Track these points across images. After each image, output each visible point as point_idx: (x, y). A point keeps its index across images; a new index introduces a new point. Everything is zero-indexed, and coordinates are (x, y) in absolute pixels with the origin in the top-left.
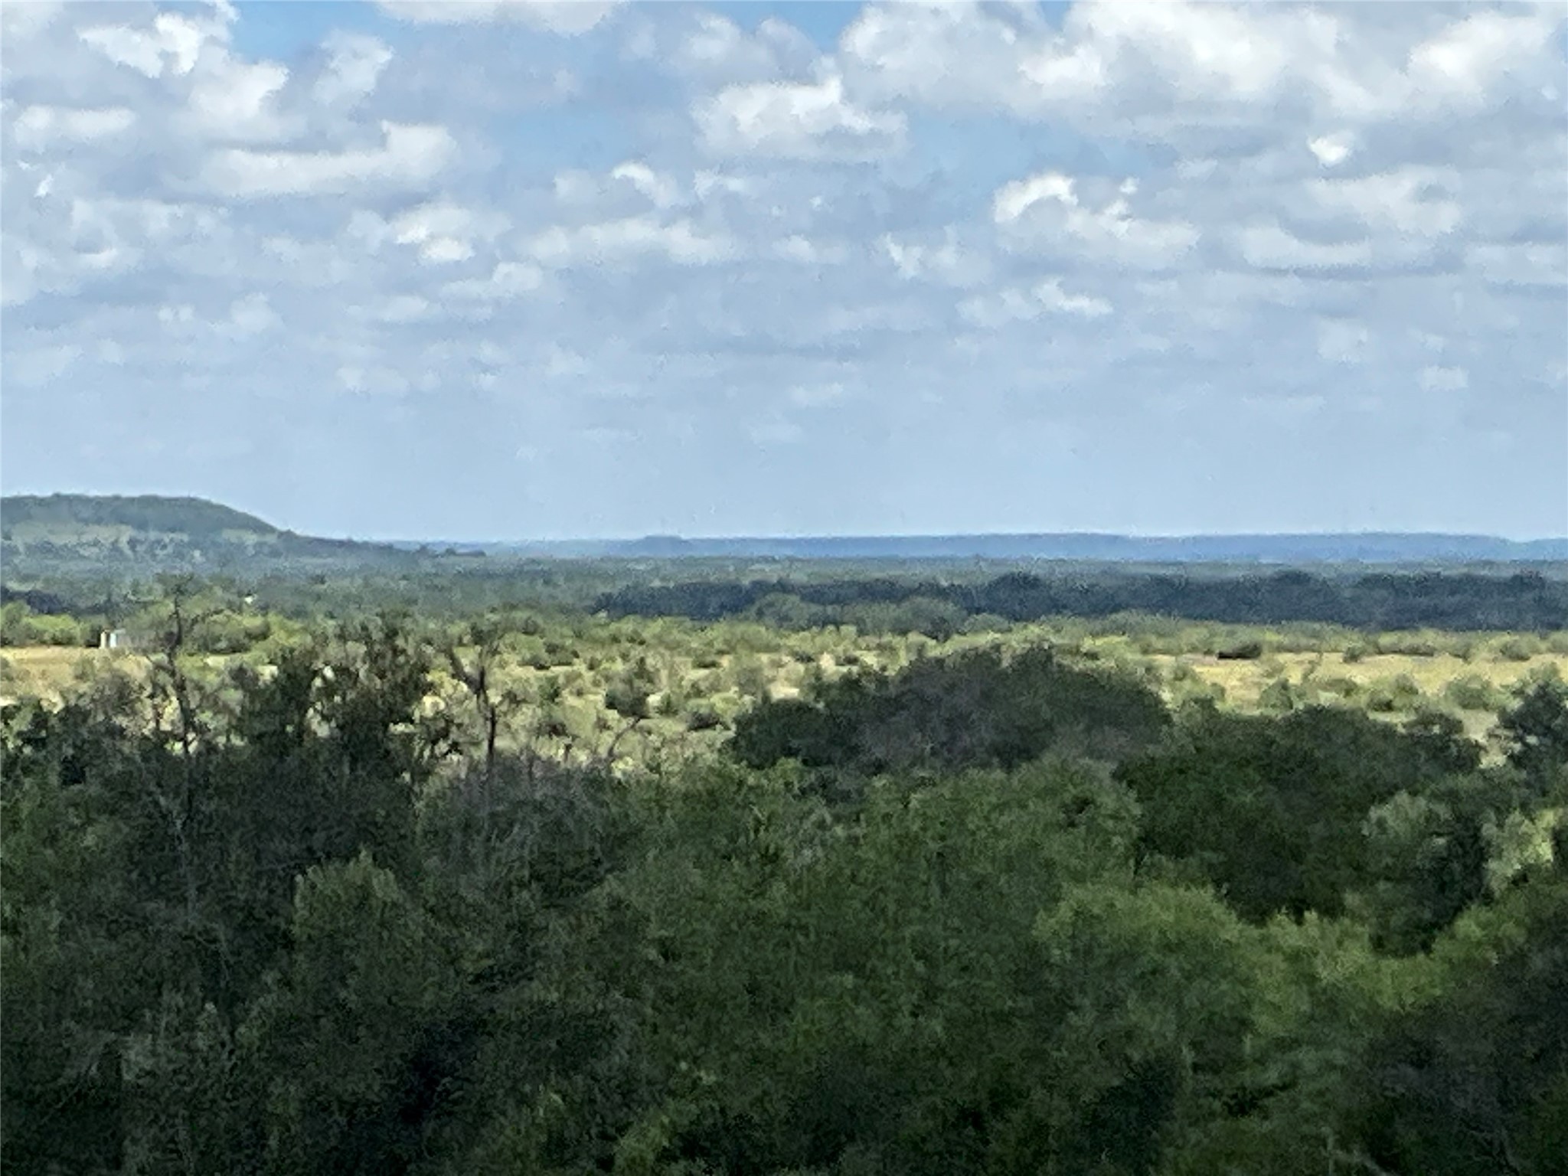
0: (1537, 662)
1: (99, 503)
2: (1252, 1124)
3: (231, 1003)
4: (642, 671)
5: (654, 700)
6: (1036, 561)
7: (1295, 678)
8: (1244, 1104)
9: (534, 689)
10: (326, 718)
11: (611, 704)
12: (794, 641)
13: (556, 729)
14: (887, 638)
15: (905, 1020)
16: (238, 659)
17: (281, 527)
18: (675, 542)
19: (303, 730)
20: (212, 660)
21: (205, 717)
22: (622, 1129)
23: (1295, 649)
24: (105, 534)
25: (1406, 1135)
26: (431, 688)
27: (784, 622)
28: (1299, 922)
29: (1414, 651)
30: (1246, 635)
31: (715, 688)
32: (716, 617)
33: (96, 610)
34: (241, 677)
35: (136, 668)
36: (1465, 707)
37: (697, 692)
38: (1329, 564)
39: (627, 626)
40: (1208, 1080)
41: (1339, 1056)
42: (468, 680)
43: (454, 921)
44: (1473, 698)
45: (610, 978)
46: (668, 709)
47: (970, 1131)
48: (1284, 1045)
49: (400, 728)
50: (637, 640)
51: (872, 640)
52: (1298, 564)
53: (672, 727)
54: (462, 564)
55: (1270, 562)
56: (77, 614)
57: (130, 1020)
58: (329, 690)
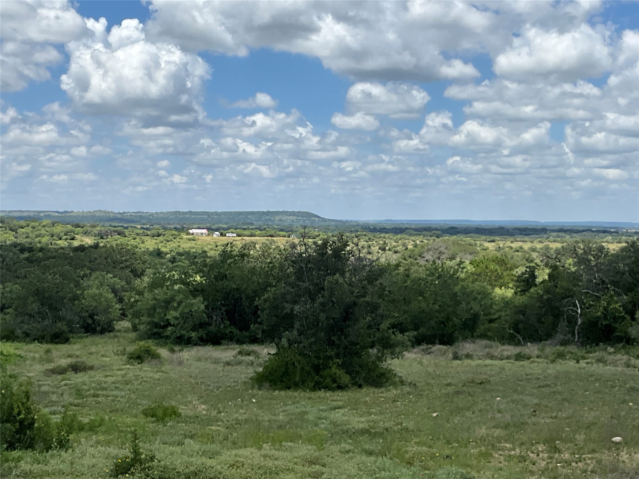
0: (545, 244)
1: (290, 212)
2: (492, 325)
3: (313, 300)
4: (385, 243)
5: (387, 248)
6: (455, 225)
7: (501, 246)
8: (491, 321)
9: (366, 246)
10: (331, 250)
11: (380, 249)
12: (412, 238)
13: (370, 253)
14: (429, 238)
15: (431, 305)
16: (314, 240)
17: (322, 217)
18: (391, 220)
19: (327, 252)
20: (310, 240)
21: (309, 250)
22: (381, 323)
23: (502, 241)
24: (291, 218)
25: (521, 326)
26: (348, 245)
27: (411, 235)
28: (501, 288)
29: (523, 241)
30: (492, 238)
31: (398, 246)
32: (399, 233)
33: (289, 231)
34: (315, 243)
35: (296, 241)
36: (532, 251)
37: (395, 247)
38: (508, 226)
39: (383, 235)
40: (486, 318)
41: (508, 313)
42: (355, 244)
43: (352, 286)
44: (534, 250)
45: (380, 297)
46: (390, 250)
47: (442, 325)
48: (498, 311)
49: (343, 252)
50: (384, 237)
51: (426, 238)
52: (502, 225)
53: (390, 253)
54: (353, 224)
55: (497, 225)
56: (286, 232)
57: (295, 302)
58: (330, 246)
